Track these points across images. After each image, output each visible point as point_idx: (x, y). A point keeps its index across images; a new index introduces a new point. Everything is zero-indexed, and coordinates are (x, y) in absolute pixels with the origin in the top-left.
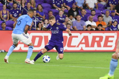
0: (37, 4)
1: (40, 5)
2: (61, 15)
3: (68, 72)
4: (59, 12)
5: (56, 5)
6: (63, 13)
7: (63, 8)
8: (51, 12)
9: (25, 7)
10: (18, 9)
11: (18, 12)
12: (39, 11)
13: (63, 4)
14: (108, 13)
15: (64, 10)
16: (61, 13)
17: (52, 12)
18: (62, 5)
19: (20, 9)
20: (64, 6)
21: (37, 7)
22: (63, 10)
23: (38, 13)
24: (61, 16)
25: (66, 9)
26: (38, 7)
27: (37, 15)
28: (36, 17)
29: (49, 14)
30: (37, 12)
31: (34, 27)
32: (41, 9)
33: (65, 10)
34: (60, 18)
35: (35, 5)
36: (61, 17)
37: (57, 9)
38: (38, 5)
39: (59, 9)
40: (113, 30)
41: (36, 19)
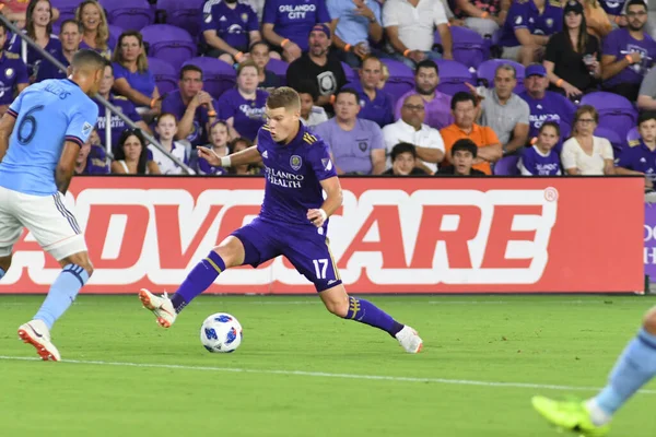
0: (118, 32)
1: (135, 34)
2: (247, 91)
3: (287, 408)
4: (238, 72)
5: (219, 35)
6: (262, 79)
7: (262, 49)
8: (193, 75)
9: (48, 48)
10: (10, 55)
11: (9, 72)
12: (127, 69)
13: (261, 30)
14: (507, 80)
15: (265, 60)
16: (250, 79)
17: (197, 75)
18: (255, 34)
19: (25, 59)
20: (265, 41)
21: (116, 44)
22: (257, 61)
23: (123, 81)
24: (247, 97)
25: (275, 55)
26: (120, 44)
27: (115, 91)
28: (111, 101)
29: (180, 83)
30: (115, 75)
31: (102, 157)
32: (140, 56)
33: (272, 60)
34: (245, 109)
35: (106, 37)
36: (249, 102)
37: (226, 58)
38: (123, 35)
39: (239, 55)
40: (536, 174)
41: (113, 115)
